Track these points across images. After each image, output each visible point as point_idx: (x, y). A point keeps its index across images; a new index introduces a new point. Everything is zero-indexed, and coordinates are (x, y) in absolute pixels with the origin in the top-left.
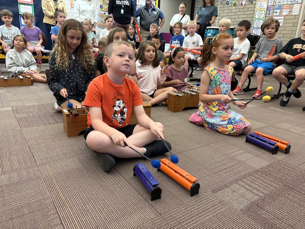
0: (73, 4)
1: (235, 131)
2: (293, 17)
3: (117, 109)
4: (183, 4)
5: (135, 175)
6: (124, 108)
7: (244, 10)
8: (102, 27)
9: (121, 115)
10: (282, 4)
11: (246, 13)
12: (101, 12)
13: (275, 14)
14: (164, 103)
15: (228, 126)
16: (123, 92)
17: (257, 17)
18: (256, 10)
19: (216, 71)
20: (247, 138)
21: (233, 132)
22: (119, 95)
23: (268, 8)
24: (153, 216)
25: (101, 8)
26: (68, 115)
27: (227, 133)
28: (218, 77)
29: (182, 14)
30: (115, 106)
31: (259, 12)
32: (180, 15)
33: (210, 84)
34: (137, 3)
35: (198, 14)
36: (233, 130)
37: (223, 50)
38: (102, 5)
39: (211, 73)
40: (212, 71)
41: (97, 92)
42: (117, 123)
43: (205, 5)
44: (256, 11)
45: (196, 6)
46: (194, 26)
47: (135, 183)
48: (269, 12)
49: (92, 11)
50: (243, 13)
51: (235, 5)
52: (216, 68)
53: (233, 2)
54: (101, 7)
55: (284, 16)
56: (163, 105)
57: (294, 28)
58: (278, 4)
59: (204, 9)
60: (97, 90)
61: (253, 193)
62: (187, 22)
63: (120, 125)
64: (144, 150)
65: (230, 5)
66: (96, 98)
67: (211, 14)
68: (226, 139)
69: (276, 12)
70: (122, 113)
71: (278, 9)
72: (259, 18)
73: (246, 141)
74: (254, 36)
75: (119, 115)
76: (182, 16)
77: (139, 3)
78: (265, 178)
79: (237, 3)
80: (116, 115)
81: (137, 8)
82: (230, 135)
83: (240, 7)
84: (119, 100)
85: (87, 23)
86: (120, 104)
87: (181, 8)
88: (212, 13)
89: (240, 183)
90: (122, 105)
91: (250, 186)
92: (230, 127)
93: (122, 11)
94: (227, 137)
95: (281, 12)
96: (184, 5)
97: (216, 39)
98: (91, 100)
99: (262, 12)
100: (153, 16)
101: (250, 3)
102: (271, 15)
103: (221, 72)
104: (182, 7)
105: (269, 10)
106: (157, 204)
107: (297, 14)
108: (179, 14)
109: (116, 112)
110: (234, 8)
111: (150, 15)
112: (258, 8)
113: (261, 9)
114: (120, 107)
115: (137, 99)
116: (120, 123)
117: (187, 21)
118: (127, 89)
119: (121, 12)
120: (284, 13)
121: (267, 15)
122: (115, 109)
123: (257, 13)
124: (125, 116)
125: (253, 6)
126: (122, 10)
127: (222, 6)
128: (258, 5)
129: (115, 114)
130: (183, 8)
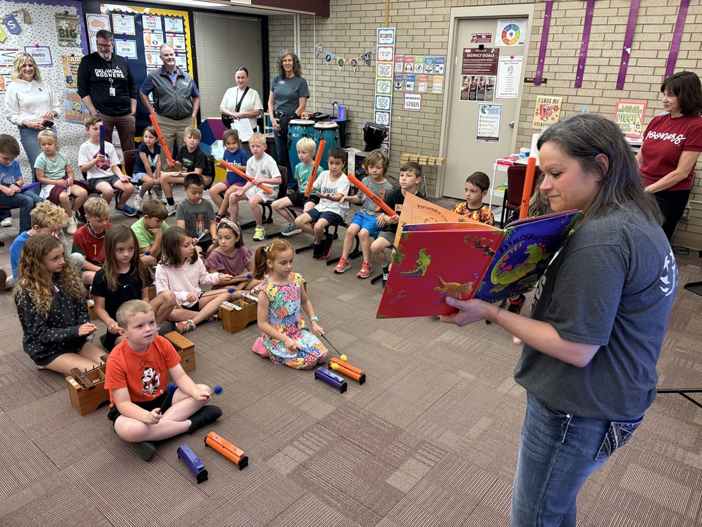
0: (5, 83)
1: (306, 365)
2: (435, 98)
3: (147, 380)
4: (241, 70)
5: (179, 457)
6: (155, 375)
7: (358, 74)
8: (74, 121)
9: (153, 385)
10: (415, 72)
11: (361, 80)
12: (71, 90)
13: (408, 89)
14: (216, 316)
15: (298, 359)
16: (152, 358)
17: (379, 90)
18: (377, 78)
19: (276, 289)
20: (316, 373)
21: (304, 366)
22: (146, 364)
23: (395, 77)
24: (201, 499)
25: (68, 83)
26: (79, 390)
27: (298, 368)
28: (280, 296)
29: (241, 88)
30: (143, 377)
31: (382, 82)
32: (239, 90)
33: (270, 306)
34: (147, 62)
35: (273, 91)
36: (304, 364)
37: (280, 265)
38: (71, 77)
39: (271, 293)
40: (271, 290)
41: (118, 370)
42: (149, 396)
43: (284, 76)
44: (378, 80)
45: (271, 55)
46: (259, 143)
47: (180, 467)
48: (398, 84)
49: (47, 102)
50: (356, 80)
51: (341, 63)
52: (276, 283)
53: (338, 59)
54: (68, 81)
55: (421, 94)
56: (215, 319)
57: (437, 117)
58: (410, 71)
59: (282, 82)
60: (119, 368)
61: (304, 452)
62: (254, 104)
63: (155, 396)
64: (189, 422)
65: (332, 62)
66: (120, 378)
67: (297, 93)
68: (296, 376)
69: (409, 86)
70: (154, 382)
71: (411, 81)
72: (383, 93)
73: (316, 378)
74: (376, 130)
75: (151, 385)
76: (243, 92)
77: (150, 61)
78: (323, 431)
79: (344, 60)
80: (147, 387)
81: (148, 72)
82: (301, 369)
83: (350, 68)
84: (147, 369)
85: (50, 140)
86: (149, 373)
87: (239, 78)
88: (298, 91)
89: (296, 443)
90: (152, 374)
91: (304, 445)
92: (301, 360)
93: (113, 91)
94: (299, 374)
95: (416, 87)
96: (243, 71)
97: (270, 250)
98: (112, 382)
99: (387, 82)
100: (182, 91)
101: (366, 64)
102: (401, 89)
103: (284, 288)
104: (241, 76)
105: (398, 80)
106: (207, 487)
107: (440, 92)
108: (237, 87)
109: (146, 384)
110: (340, 68)
111: (175, 88)
112: (379, 75)
113: (384, 77)
114: (150, 377)
115: (171, 359)
116: (153, 394)
117: (253, 102)
118: (156, 352)
119: (111, 92)
120: (422, 89)
121: (396, 89)
122: (144, 380)
123: (378, 84)
124: (158, 383)
125: (371, 69)
126: (111, 89)
127: (319, 61)
128: (380, 70)
129: (145, 386)
130: (243, 78)
